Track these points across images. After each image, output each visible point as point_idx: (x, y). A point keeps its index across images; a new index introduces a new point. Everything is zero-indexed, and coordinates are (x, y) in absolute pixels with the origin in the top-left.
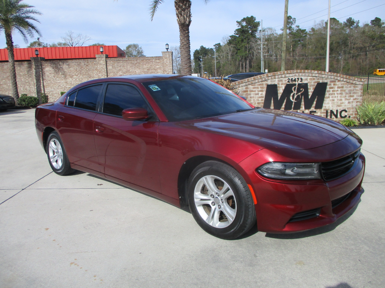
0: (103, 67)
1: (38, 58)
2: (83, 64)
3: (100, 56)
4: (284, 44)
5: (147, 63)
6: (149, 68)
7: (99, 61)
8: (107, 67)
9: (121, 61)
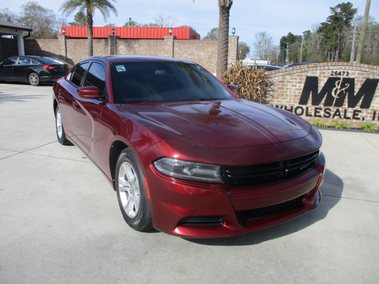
0: (170, 48)
1: (114, 37)
2: (153, 44)
3: (168, 37)
5: (212, 47)
6: (214, 52)
7: (166, 42)
8: (173, 49)
9: (187, 44)
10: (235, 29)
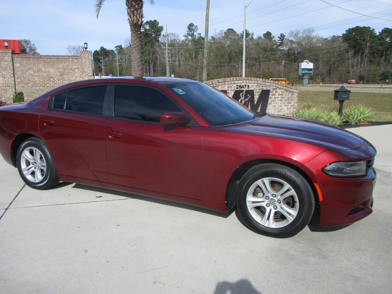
0: (9, 64)
3: (4, 52)
4: (205, 51)
5: (62, 62)
6: (66, 68)
7: (3, 57)
8: (13, 65)
9: (32, 59)
10: (87, 44)
